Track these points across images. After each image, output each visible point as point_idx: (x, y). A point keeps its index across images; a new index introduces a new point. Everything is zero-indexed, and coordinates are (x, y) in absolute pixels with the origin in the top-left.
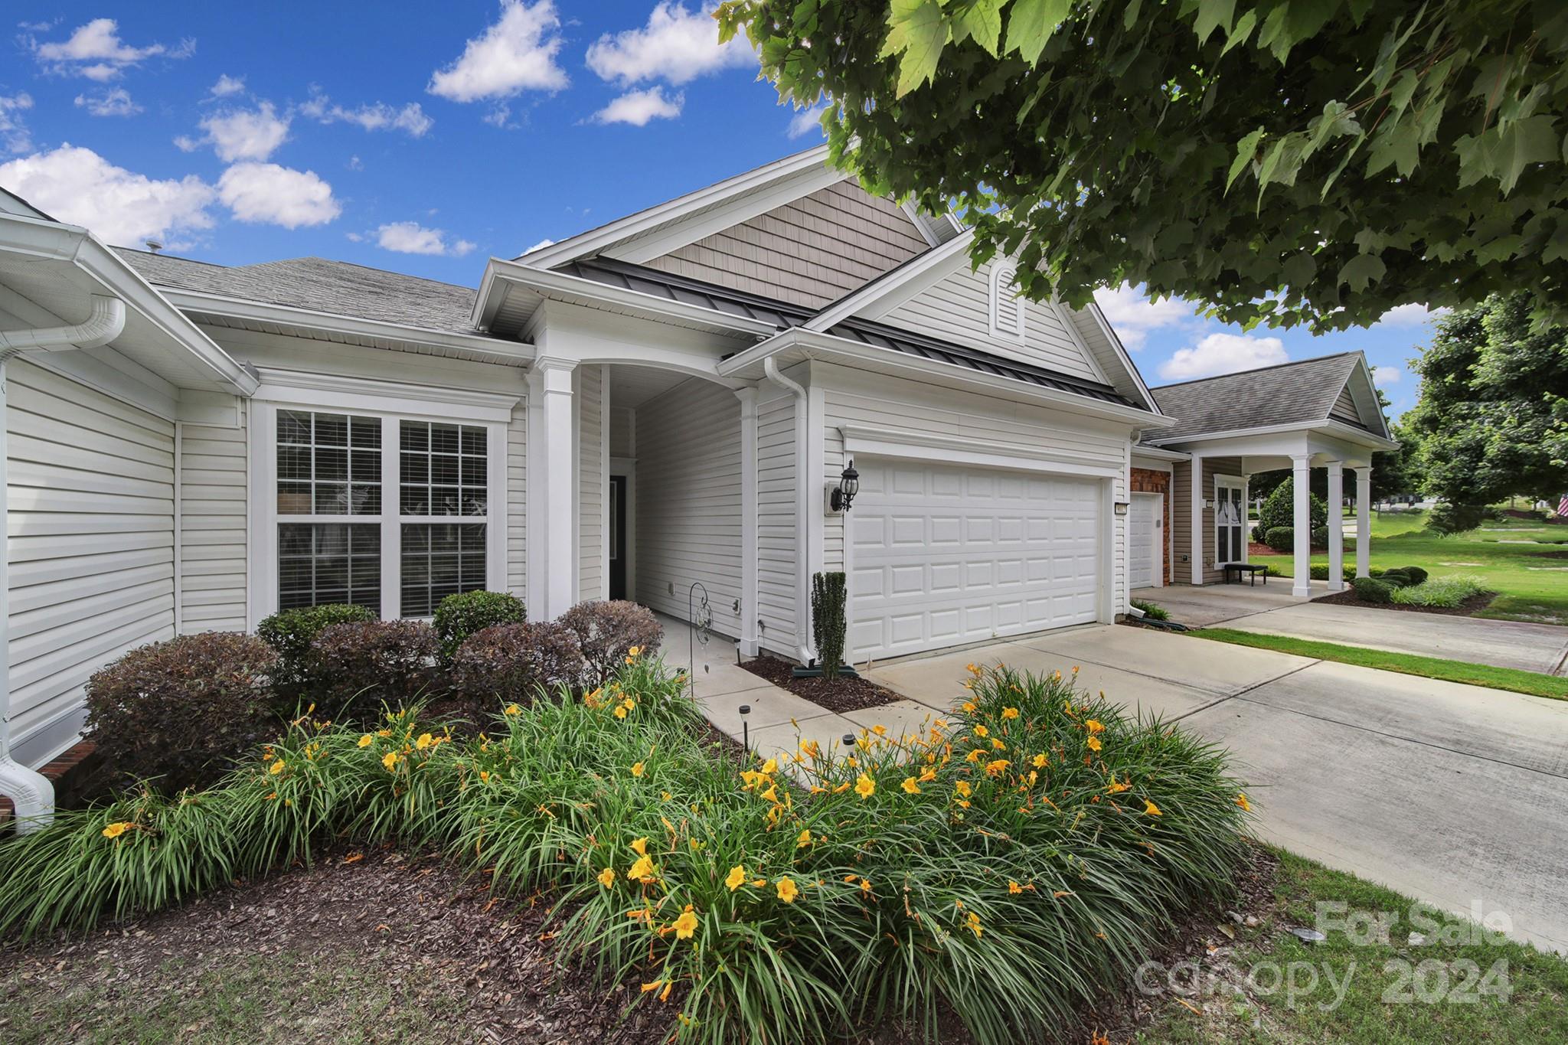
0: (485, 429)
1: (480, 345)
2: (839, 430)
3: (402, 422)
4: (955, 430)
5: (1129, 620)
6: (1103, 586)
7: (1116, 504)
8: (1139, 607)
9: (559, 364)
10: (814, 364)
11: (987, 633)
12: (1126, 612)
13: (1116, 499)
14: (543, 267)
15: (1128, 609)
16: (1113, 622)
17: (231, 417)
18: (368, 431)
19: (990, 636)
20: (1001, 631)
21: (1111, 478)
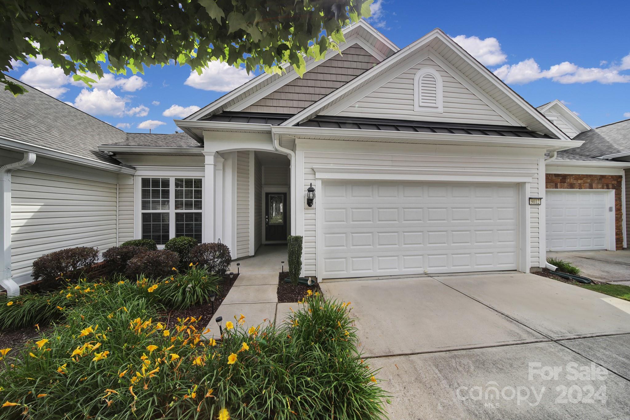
0: (201, 179)
1: (194, 150)
2: (313, 169)
3: (175, 179)
4: (390, 163)
5: (545, 272)
6: (521, 249)
7: (530, 198)
8: (554, 264)
9: (209, 153)
10: (297, 141)
11: (421, 270)
12: (544, 266)
13: (528, 195)
14: (195, 120)
15: (544, 264)
16: (528, 271)
17: (130, 182)
18: (166, 183)
19: (422, 272)
20: (430, 270)
21: (525, 183)
